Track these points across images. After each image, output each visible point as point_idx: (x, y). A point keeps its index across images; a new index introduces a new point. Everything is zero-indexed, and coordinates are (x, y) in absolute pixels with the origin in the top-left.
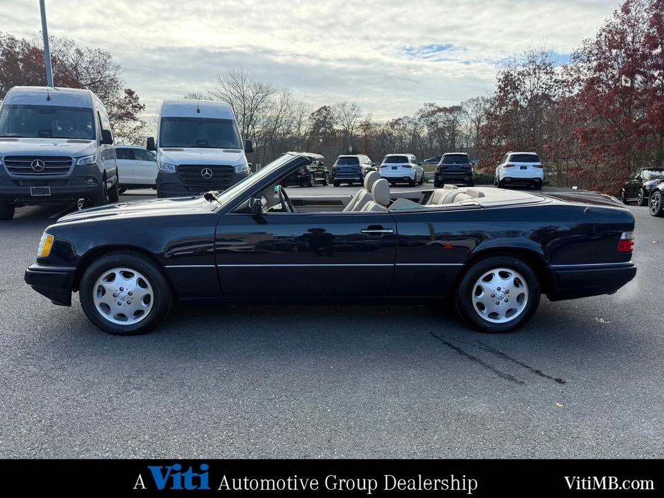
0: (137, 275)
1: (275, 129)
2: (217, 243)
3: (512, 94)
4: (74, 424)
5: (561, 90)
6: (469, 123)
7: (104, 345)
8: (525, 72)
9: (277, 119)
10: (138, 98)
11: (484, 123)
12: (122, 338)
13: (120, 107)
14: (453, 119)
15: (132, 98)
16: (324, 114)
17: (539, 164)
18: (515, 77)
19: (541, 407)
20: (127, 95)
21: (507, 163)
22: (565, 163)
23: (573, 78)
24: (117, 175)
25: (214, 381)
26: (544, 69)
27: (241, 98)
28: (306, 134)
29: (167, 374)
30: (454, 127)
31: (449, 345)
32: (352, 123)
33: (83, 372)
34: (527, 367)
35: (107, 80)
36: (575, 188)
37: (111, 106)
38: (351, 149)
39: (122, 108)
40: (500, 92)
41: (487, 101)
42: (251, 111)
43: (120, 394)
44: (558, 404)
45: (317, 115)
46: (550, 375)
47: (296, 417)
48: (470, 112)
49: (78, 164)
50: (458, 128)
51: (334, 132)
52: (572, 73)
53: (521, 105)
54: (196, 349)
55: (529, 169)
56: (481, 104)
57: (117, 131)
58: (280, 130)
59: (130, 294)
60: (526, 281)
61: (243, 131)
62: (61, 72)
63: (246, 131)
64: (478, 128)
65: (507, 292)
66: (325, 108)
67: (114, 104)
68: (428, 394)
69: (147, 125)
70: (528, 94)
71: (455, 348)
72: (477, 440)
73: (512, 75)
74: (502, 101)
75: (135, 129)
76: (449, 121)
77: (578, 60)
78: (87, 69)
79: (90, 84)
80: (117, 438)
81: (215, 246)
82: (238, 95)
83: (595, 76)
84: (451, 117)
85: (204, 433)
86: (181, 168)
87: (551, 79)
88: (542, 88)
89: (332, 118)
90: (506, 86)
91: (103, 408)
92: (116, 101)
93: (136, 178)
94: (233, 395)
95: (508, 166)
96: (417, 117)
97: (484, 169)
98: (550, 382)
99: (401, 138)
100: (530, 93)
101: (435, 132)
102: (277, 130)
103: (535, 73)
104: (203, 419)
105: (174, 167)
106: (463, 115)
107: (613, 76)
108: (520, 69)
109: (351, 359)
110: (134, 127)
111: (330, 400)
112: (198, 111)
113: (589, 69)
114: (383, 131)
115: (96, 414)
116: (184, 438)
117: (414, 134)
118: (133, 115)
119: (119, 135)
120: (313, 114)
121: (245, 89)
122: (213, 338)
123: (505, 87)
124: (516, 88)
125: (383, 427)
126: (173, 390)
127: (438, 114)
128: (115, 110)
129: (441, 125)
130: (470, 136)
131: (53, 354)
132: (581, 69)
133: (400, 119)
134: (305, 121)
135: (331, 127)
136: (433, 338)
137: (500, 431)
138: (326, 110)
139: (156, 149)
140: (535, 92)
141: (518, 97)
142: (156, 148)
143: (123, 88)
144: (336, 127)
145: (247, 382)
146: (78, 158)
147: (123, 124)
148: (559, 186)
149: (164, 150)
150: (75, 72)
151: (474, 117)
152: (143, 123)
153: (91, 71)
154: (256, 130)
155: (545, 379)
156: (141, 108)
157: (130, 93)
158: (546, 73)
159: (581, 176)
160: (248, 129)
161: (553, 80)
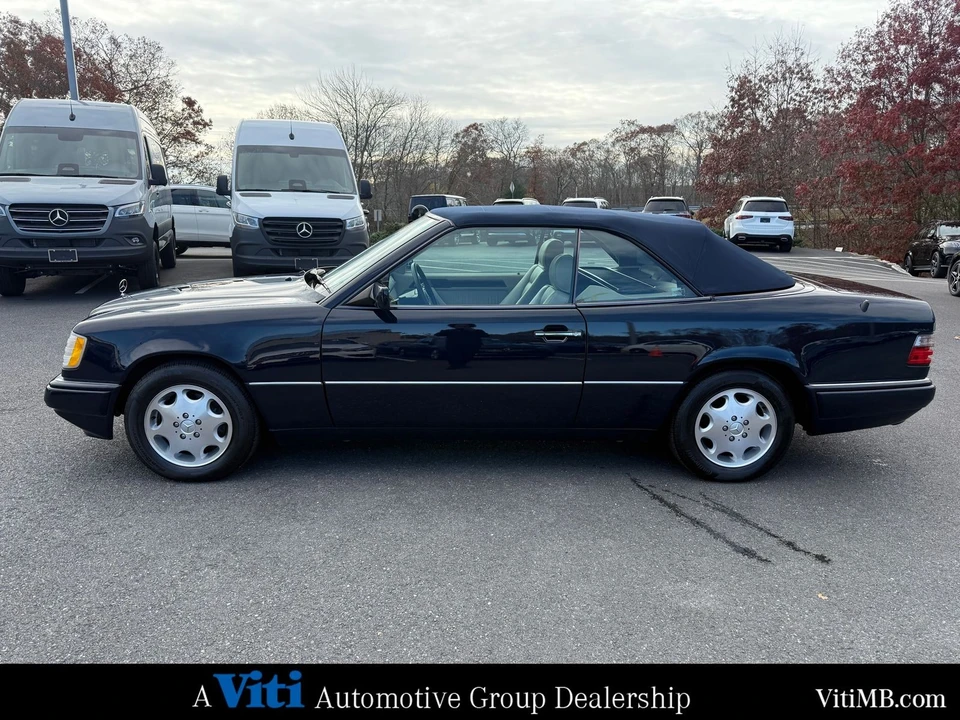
0: (208, 396)
1: (401, 158)
2: (324, 347)
3: (749, 110)
4: (121, 621)
5: (822, 104)
6: (686, 151)
7: (162, 497)
8: (770, 77)
9: (405, 143)
10: (201, 111)
11: (708, 151)
12: (187, 486)
13: (176, 123)
14: (662, 144)
15: (193, 110)
16: (474, 136)
17: (788, 214)
18: (755, 84)
19: (795, 600)
20: (185, 106)
21: (741, 213)
22: (824, 212)
23: (840, 87)
24: (174, 229)
25: (322, 555)
26: (798, 73)
27: (352, 111)
28: (447, 165)
29: (254, 544)
30: (664, 156)
31: (661, 500)
32: (515, 150)
33: (132, 539)
34: (774, 536)
35: (156, 83)
36: (839, 249)
37: (163, 122)
38: (512, 188)
39: (178, 124)
40: (733, 106)
41: (713, 118)
42: (367, 131)
43: (186, 574)
44: (820, 595)
45: (463, 137)
46: (808, 549)
47: (441, 614)
48: (687, 134)
49: (117, 215)
50: (670, 158)
51: (488, 162)
52: (839, 79)
53: (763, 126)
54: (295, 505)
55: (773, 223)
56: (703, 122)
57: (171, 158)
58: (409, 159)
59: (198, 422)
60: (774, 407)
61: (356, 160)
62: (89, 71)
63: (359, 161)
64: (699, 158)
65: (746, 423)
66: (475, 126)
67: (167, 119)
68: (632, 579)
69: (215, 150)
70: (774, 110)
71: (670, 506)
72: (704, 653)
73: (750, 82)
74: (735, 120)
75: (197, 157)
76: (657, 146)
77: (848, 60)
78: (126, 66)
79: (131, 90)
80: (185, 644)
81: (322, 350)
82: (348, 107)
83: (873, 84)
84: (659, 141)
85: (310, 638)
86: (266, 222)
87: (809, 86)
88: (795, 100)
89: (485, 141)
90: (741, 97)
91: (163, 596)
92: (170, 114)
93: (201, 232)
94: (351, 578)
95: (742, 217)
96: (611, 140)
97: (707, 220)
98: (809, 560)
99: (586, 171)
100: (776, 109)
101: (636, 163)
102: (405, 159)
103: (785, 79)
104: (308, 616)
105: (256, 220)
106: (677, 138)
107: (900, 85)
108: (763, 72)
109: (520, 521)
110: (195, 154)
111: (490, 586)
112: (292, 137)
113: (865, 74)
114: (560, 161)
115: (153, 606)
116: (282, 645)
117: (605, 166)
118: (194, 135)
119: (175, 165)
120: (457, 135)
121: (358, 98)
122: (319, 486)
123: (739, 100)
124: (757, 101)
125: (568, 631)
126: (262, 569)
127: (641, 136)
128: (168, 126)
129: (644, 152)
130: (686, 168)
131: (89, 510)
132: (853, 74)
133: (584, 144)
134: (446, 145)
135: (484, 154)
136: (638, 489)
137: (738, 637)
138: (476, 129)
139: (230, 193)
140: (784, 106)
141: (759, 113)
142: (231, 191)
143: (180, 96)
144: (491, 155)
145: (370, 558)
146: (116, 207)
147: (180, 148)
148: (816, 246)
149: (242, 195)
150: (109, 72)
151: (692, 141)
152: (210, 148)
153: (133, 70)
154: (374, 159)
155: (801, 555)
156: (206, 125)
157: (190, 103)
158: (801, 79)
159: (849, 233)
160: (362, 158)
161: (811, 89)
